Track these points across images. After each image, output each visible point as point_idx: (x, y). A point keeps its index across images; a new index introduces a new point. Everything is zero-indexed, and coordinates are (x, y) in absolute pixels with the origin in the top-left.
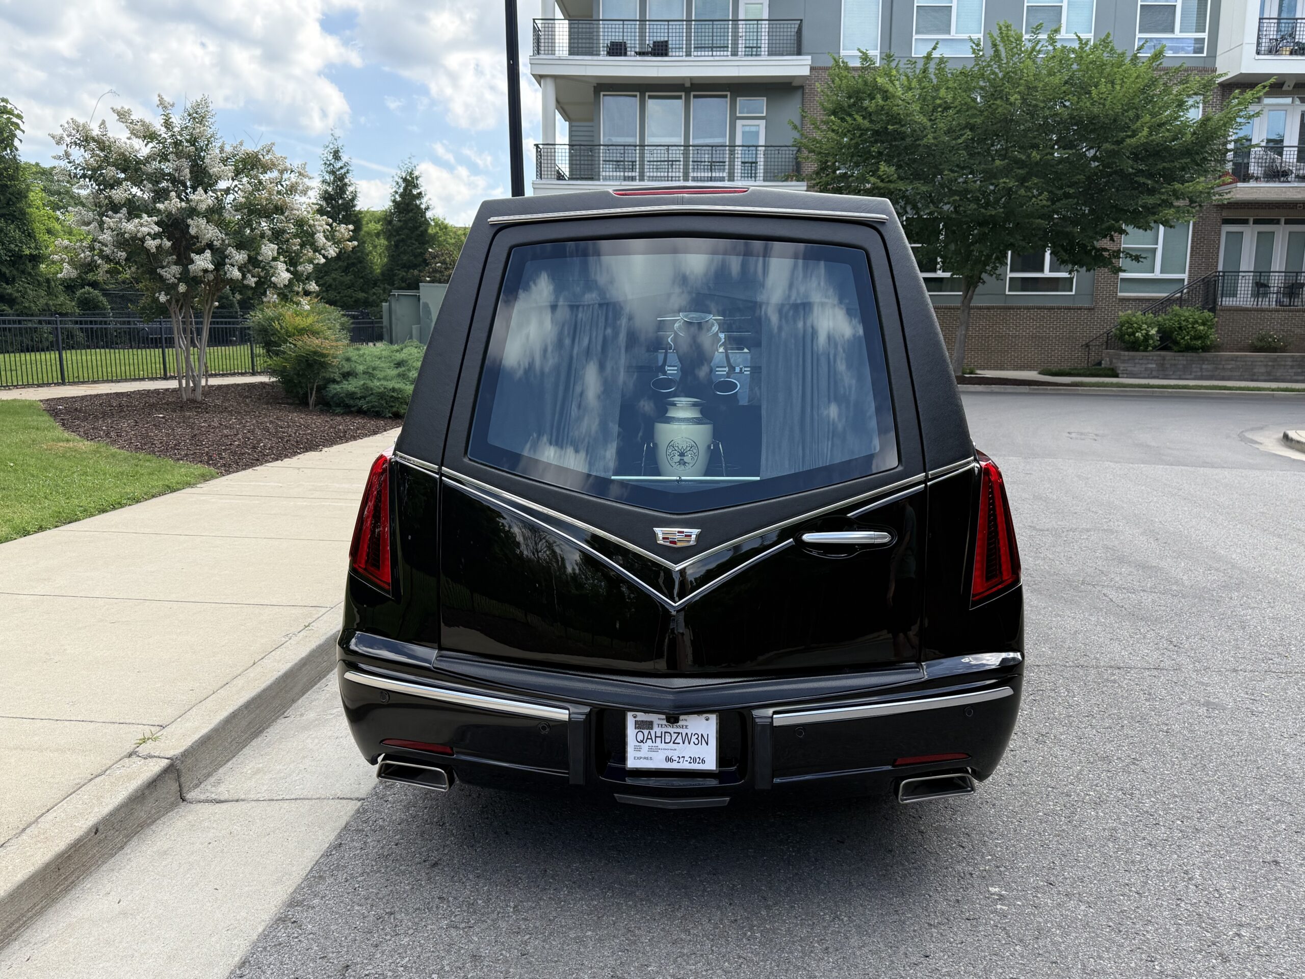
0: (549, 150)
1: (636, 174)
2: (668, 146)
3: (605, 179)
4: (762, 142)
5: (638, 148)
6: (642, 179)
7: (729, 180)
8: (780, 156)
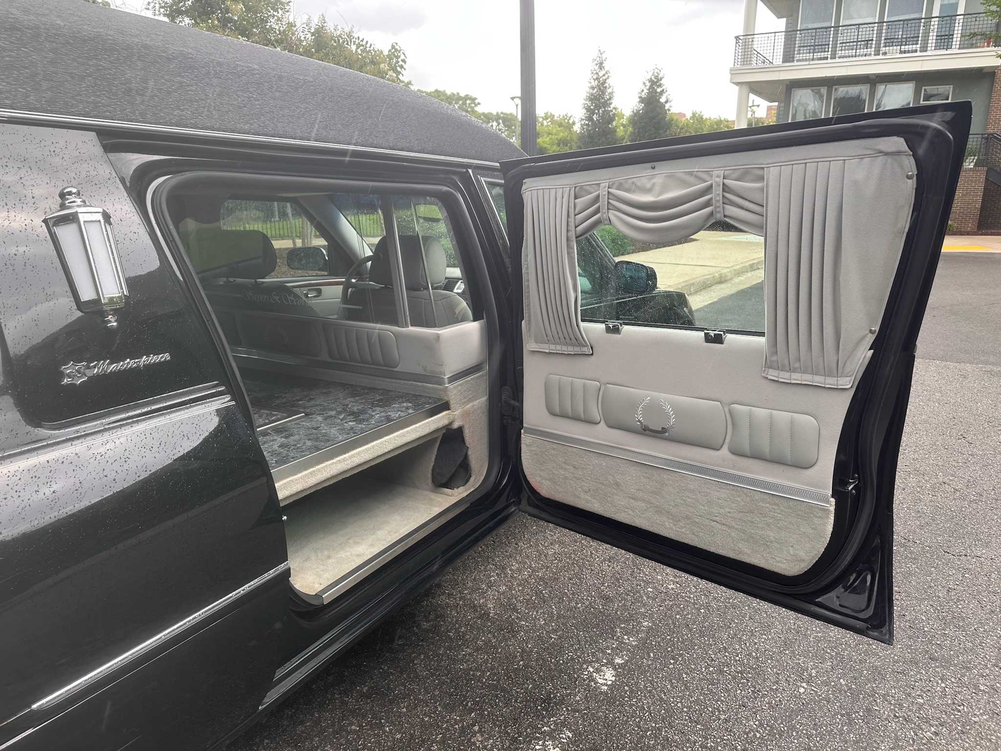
0: (747, 40)
1: (829, 54)
2: (859, 25)
3: (798, 61)
4: (961, 10)
5: (832, 29)
6: (833, 57)
7: (920, 51)
8: (977, 23)
